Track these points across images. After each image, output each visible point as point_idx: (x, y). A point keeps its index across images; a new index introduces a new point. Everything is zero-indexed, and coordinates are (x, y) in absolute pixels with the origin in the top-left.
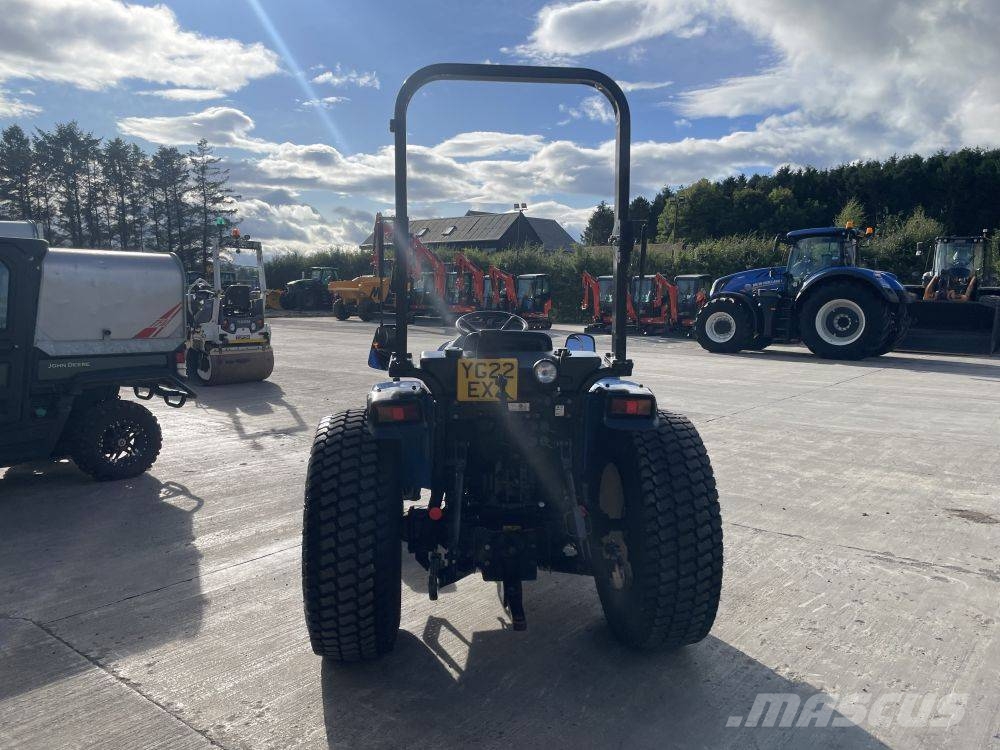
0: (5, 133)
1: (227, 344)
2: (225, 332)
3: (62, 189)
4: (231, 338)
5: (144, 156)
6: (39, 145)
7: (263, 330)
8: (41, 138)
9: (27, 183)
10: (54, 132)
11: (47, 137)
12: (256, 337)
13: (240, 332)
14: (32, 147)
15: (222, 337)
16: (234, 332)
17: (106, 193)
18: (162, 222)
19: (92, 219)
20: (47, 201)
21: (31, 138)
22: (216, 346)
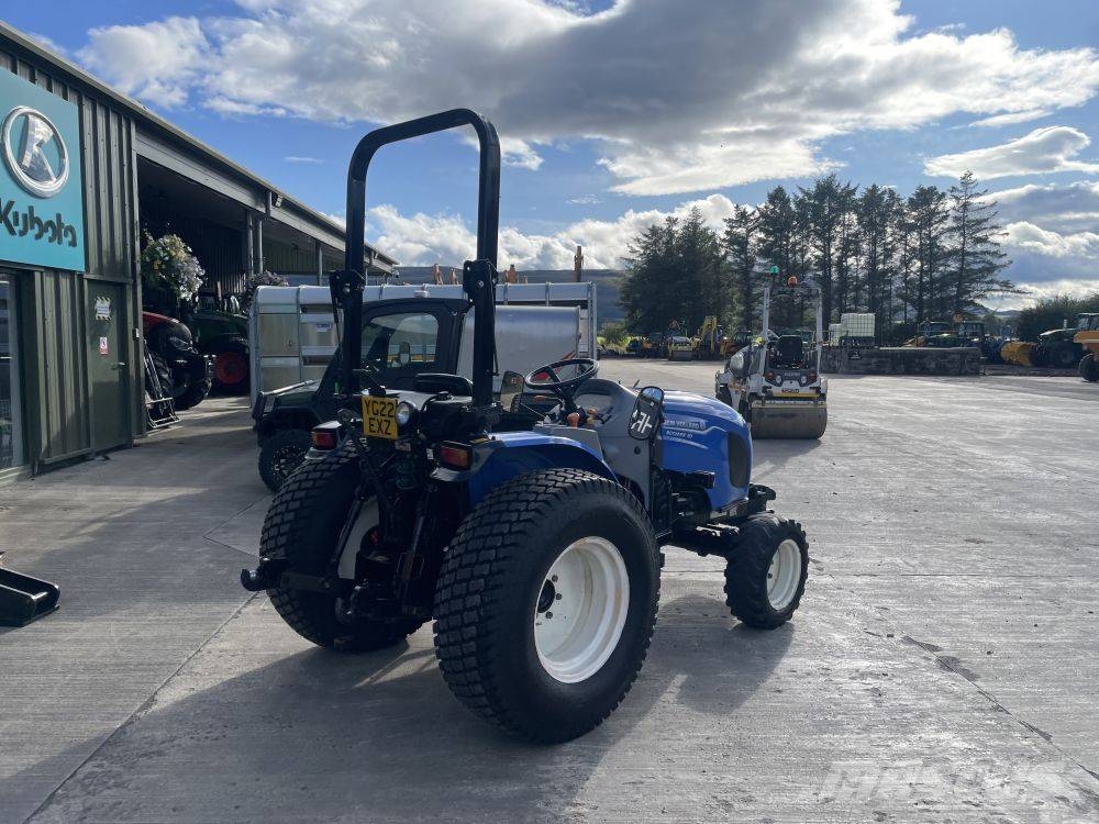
0: (770, 196)
1: (771, 397)
2: (767, 384)
3: (819, 243)
4: (776, 391)
5: (899, 199)
6: (800, 203)
7: (815, 385)
8: (801, 196)
9: (787, 240)
10: (813, 189)
11: (807, 194)
12: (806, 391)
13: (787, 385)
14: (793, 206)
15: (765, 389)
16: (780, 385)
17: (857, 243)
18: (913, 269)
19: (843, 270)
20: (803, 257)
21: (792, 197)
22: (760, 398)
